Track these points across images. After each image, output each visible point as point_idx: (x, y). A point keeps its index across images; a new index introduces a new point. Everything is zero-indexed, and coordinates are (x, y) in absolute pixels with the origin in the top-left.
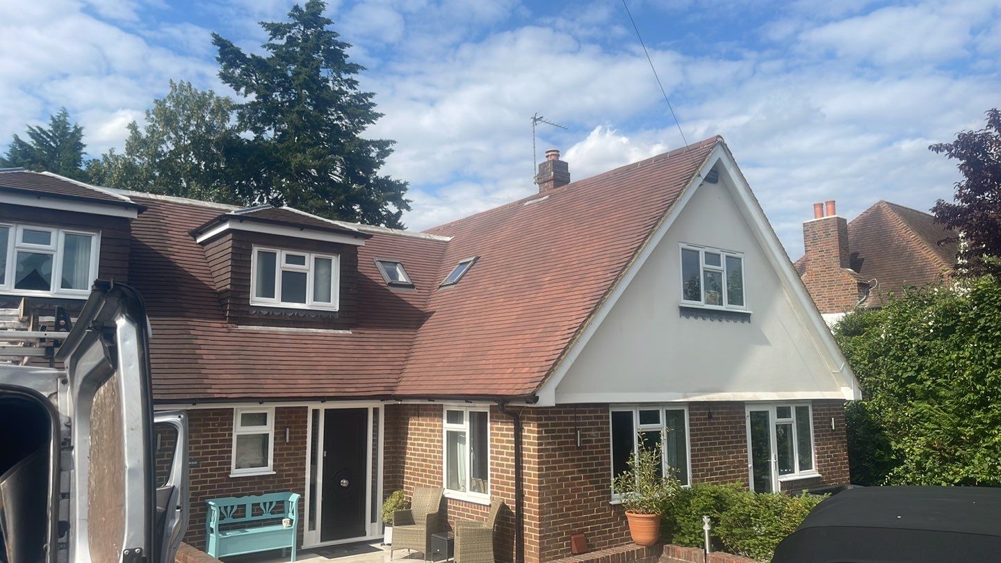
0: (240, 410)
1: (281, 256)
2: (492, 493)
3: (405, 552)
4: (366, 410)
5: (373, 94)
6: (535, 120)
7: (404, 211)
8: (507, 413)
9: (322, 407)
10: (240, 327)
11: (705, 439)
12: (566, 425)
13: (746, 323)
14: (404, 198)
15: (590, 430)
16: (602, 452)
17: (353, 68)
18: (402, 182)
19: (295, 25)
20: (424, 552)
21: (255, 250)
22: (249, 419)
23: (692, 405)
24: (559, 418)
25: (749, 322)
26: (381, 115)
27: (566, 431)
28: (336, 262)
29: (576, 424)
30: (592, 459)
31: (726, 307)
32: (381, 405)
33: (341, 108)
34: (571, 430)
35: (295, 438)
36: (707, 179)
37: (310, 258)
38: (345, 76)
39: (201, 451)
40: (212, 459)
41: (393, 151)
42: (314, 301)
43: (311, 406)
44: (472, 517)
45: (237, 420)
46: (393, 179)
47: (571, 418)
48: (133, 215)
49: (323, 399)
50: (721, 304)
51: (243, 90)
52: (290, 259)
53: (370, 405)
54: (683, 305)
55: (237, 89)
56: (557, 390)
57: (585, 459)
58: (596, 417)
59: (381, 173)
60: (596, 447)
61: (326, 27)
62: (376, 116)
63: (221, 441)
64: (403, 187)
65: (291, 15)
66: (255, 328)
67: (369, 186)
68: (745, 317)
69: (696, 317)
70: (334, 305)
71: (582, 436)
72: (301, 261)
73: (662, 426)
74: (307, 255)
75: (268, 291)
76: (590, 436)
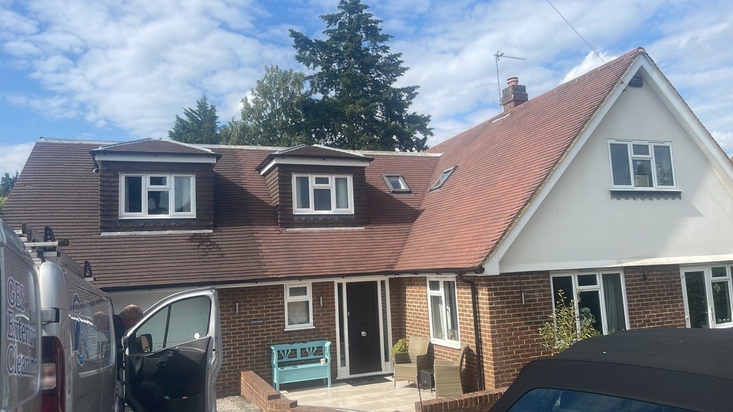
0: (288, 285)
1: (312, 179)
2: (462, 340)
3: (406, 383)
4: (376, 282)
5: (401, 54)
6: (498, 56)
7: (428, 136)
8: (465, 281)
9: (344, 281)
10: (288, 230)
11: (642, 296)
12: (512, 288)
13: (677, 200)
14: (428, 127)
15: (534, 292)
16: (546, 308)
17: (385, 38)
18: (426, 115)
19: (343, 13)
20: (417, 383)
21: (294, 177)
22: (295, 291)
23: (626, 269)
24: (506, 284)
25: (680, 198)
26: (407, 69)
27: (513, 293)
28: (350, 180)
29: (521, 288)
30: (536, 314)
31: (656, 187)
32: (386, 278)
33: (378, 68)
34: (517, 293)
35: (327, 303)
36: (631, 84)
37: (332, 179)
38: (380, 45)
39: (265, 314)
40: (272, 319)
41: (418, 93)
42: (337, 208)
43: (337, 281)
44: (450, 358)
45: (287, 292)
46: (419, 114)
47: (516, 283)
48: (213, 161)
49: (343, 276)
50: (651, 185)
51: (312, 65)
52: (318, 181)
53: (378, 279)
54: (613, 190)
55: (308, 65)
56: (501, 263)
57: (531, 314)
58: (538, 282)
59: (410, 111)
60: (540, 305)
61: (364, 12)
62: (404, 70)
63: (277, 307)
64: (427, 119)
65: (339, 7)
66: (298, 229)
67: (402, 121)
68: (676, 195)
69: (627, 198)
70: (351, 210)
71: (526, 297)
72: (326, 181)
73: (599, 287)
74: (329, 177)
75: (305, 204)
76: (533, 296)
